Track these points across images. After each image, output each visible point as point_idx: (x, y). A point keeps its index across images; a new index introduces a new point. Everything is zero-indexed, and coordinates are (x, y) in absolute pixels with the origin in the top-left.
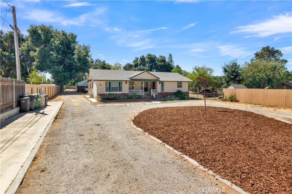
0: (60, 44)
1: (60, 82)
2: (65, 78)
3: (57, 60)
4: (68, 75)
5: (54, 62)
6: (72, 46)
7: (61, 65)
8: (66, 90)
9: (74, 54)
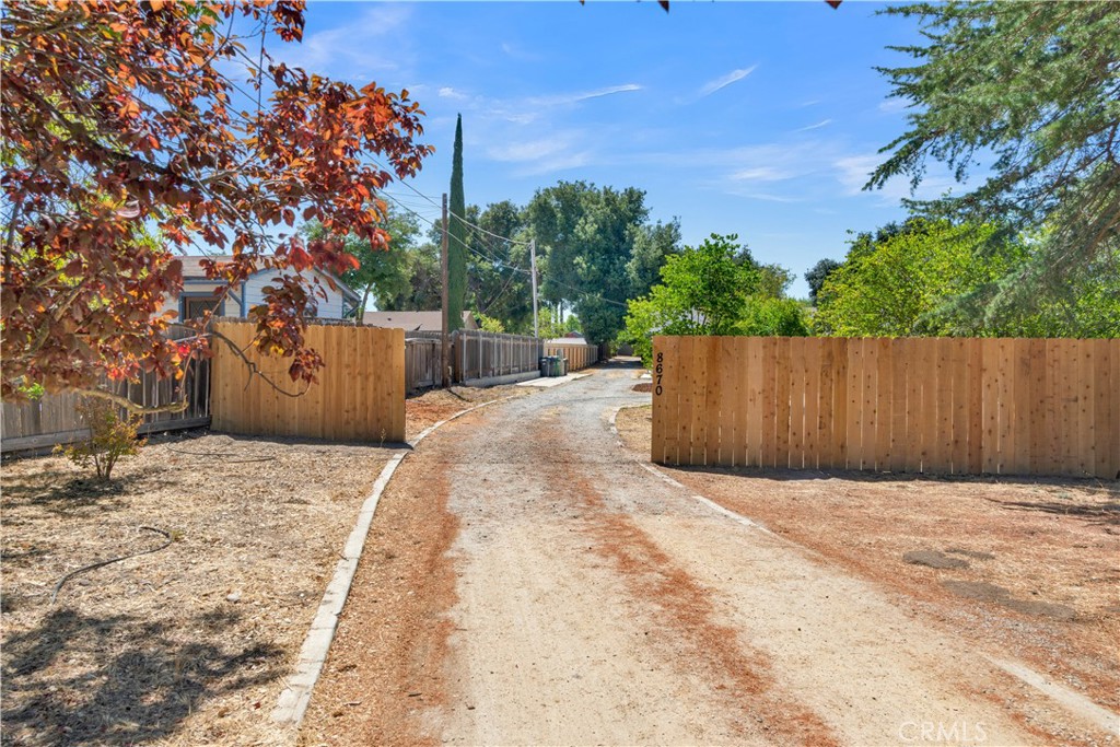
0: (599, 231)
1: (596, 334)
2: (607, 326)
3: (590, 279)
4: (614, 316)
5: (582, 283)
6: (627, 232)
7: (598, 291)
8: (618, 358)
9: (629, 257)
